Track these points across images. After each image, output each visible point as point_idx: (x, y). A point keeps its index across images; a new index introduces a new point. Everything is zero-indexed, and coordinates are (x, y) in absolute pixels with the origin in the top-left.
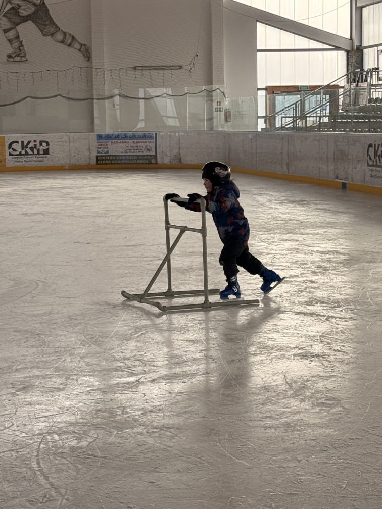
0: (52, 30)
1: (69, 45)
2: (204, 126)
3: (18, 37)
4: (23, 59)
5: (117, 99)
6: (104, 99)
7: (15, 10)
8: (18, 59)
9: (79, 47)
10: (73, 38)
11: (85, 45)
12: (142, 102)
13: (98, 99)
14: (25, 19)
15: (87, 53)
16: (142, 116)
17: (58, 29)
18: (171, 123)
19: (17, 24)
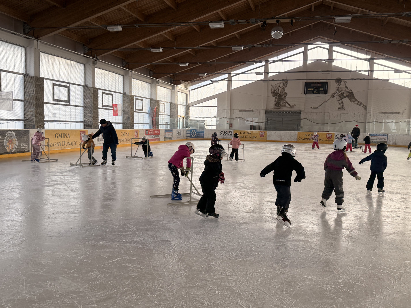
0: (354, 100)
1: (360, 105)
2: (406, 133)
3: (342, 102)
4: (343, 109)
5: (375, 123)
6: (370, 122)
7: (342, 94)
8: (342, 109)
9: (363, 106)
10: (361, 103)
11: (365, 105)
12: (383, 124)
13: (368, 122)
14: (345, 97)
15: (366, 108)
16: (383, 129)
17: (356, 100)
18: (393, 131)
19: (342, 98)
